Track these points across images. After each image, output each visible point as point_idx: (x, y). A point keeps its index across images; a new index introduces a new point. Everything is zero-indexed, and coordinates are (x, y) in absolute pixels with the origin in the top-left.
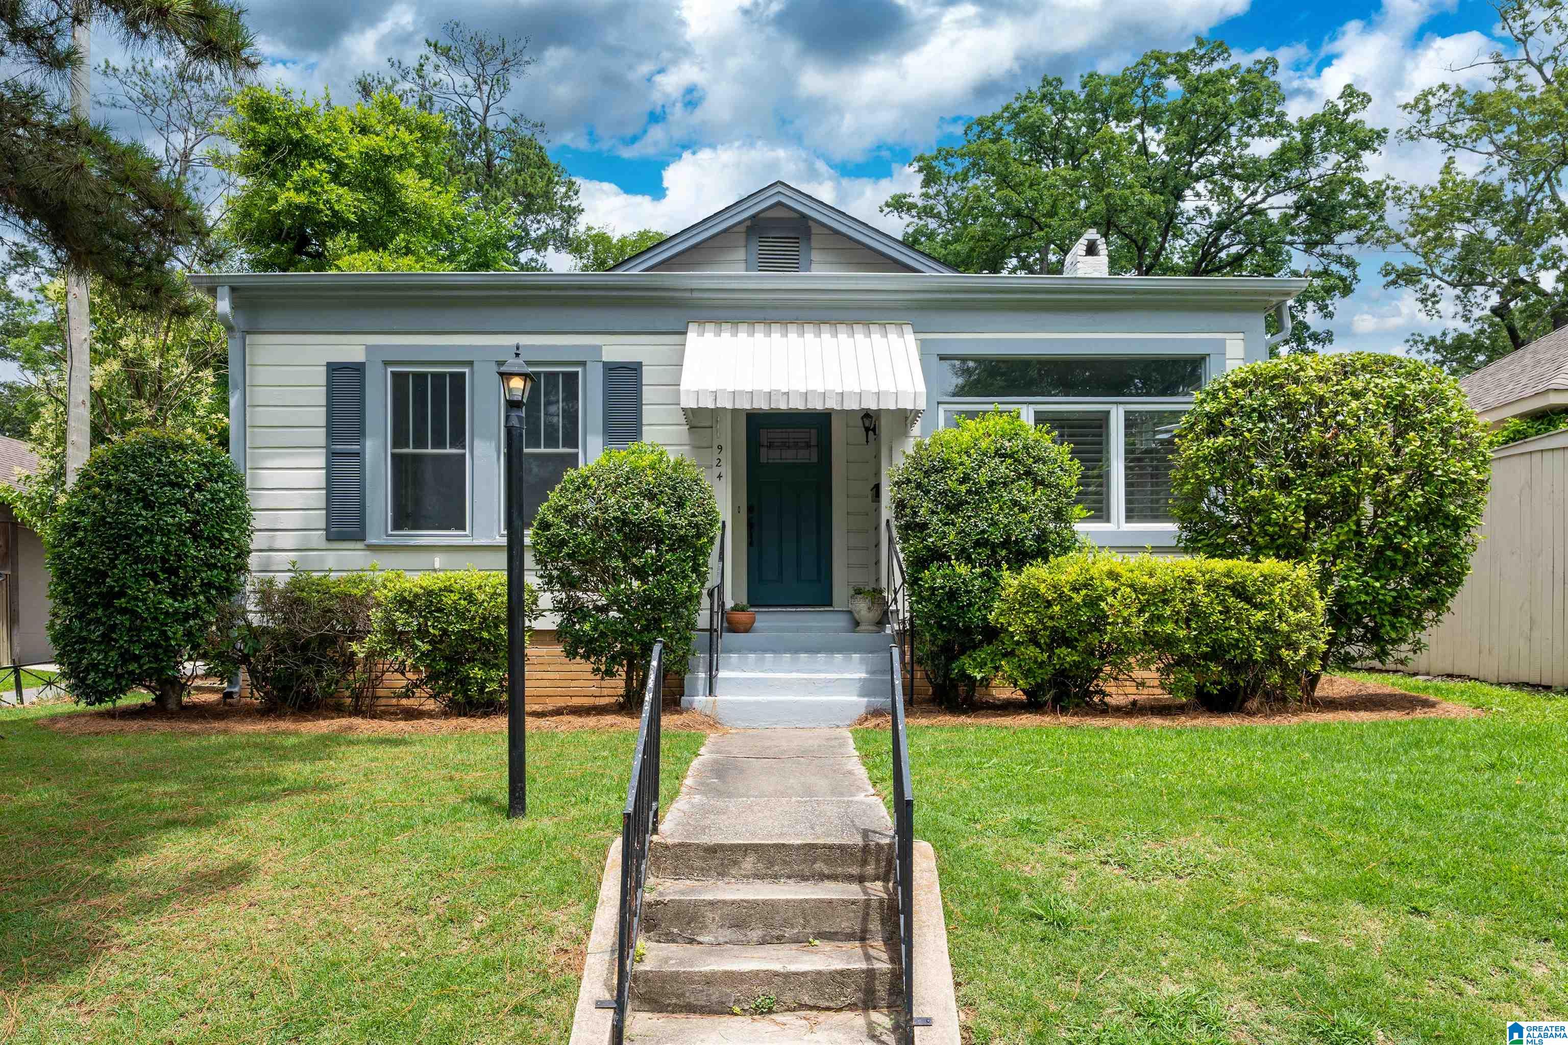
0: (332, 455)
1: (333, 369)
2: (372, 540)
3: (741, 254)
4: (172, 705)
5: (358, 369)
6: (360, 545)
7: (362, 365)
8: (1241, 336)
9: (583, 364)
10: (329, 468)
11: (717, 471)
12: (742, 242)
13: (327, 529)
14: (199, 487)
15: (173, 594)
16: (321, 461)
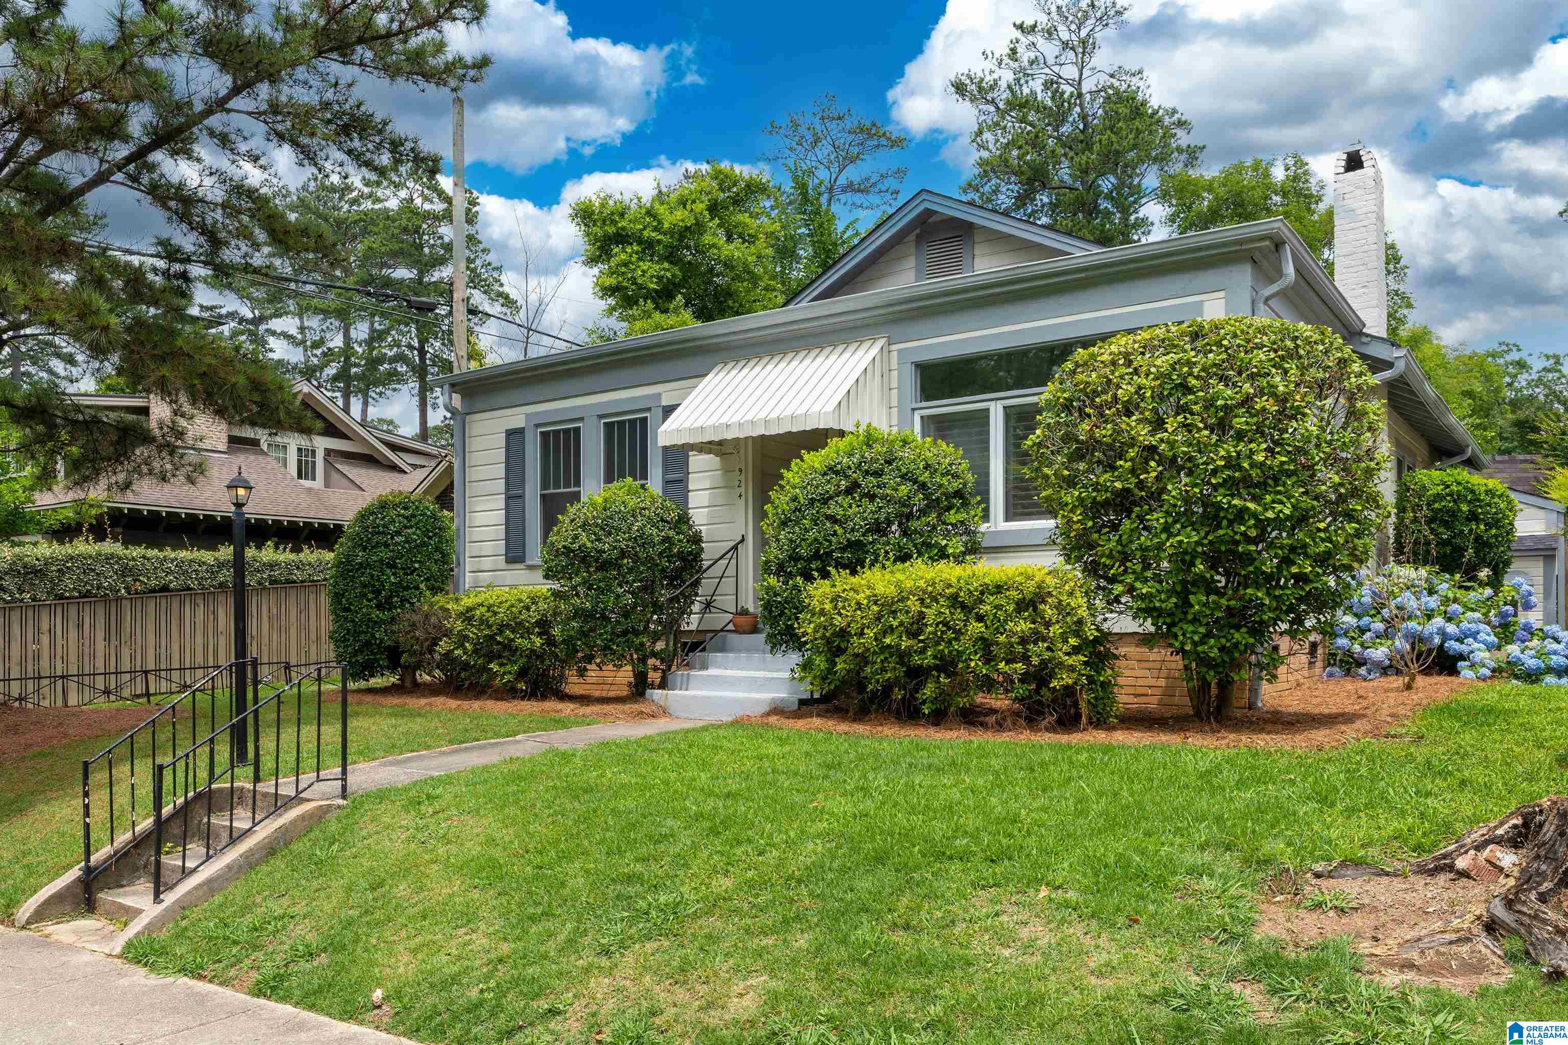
0: (508, 498)
1: (510, 433)
2: (529, 562)
3: (911, 262)
4: (408, 684)
5: (520, 432)
6: (522, 566)
7: (523, 428)
8: (1222, 294)
9: (649, 409)
10: (507, 508)
11: (738, 490)
12: (913, 250)
13: (506, 555)
14: (398, 533)
15: (379, 607)
16: (502, 504)
